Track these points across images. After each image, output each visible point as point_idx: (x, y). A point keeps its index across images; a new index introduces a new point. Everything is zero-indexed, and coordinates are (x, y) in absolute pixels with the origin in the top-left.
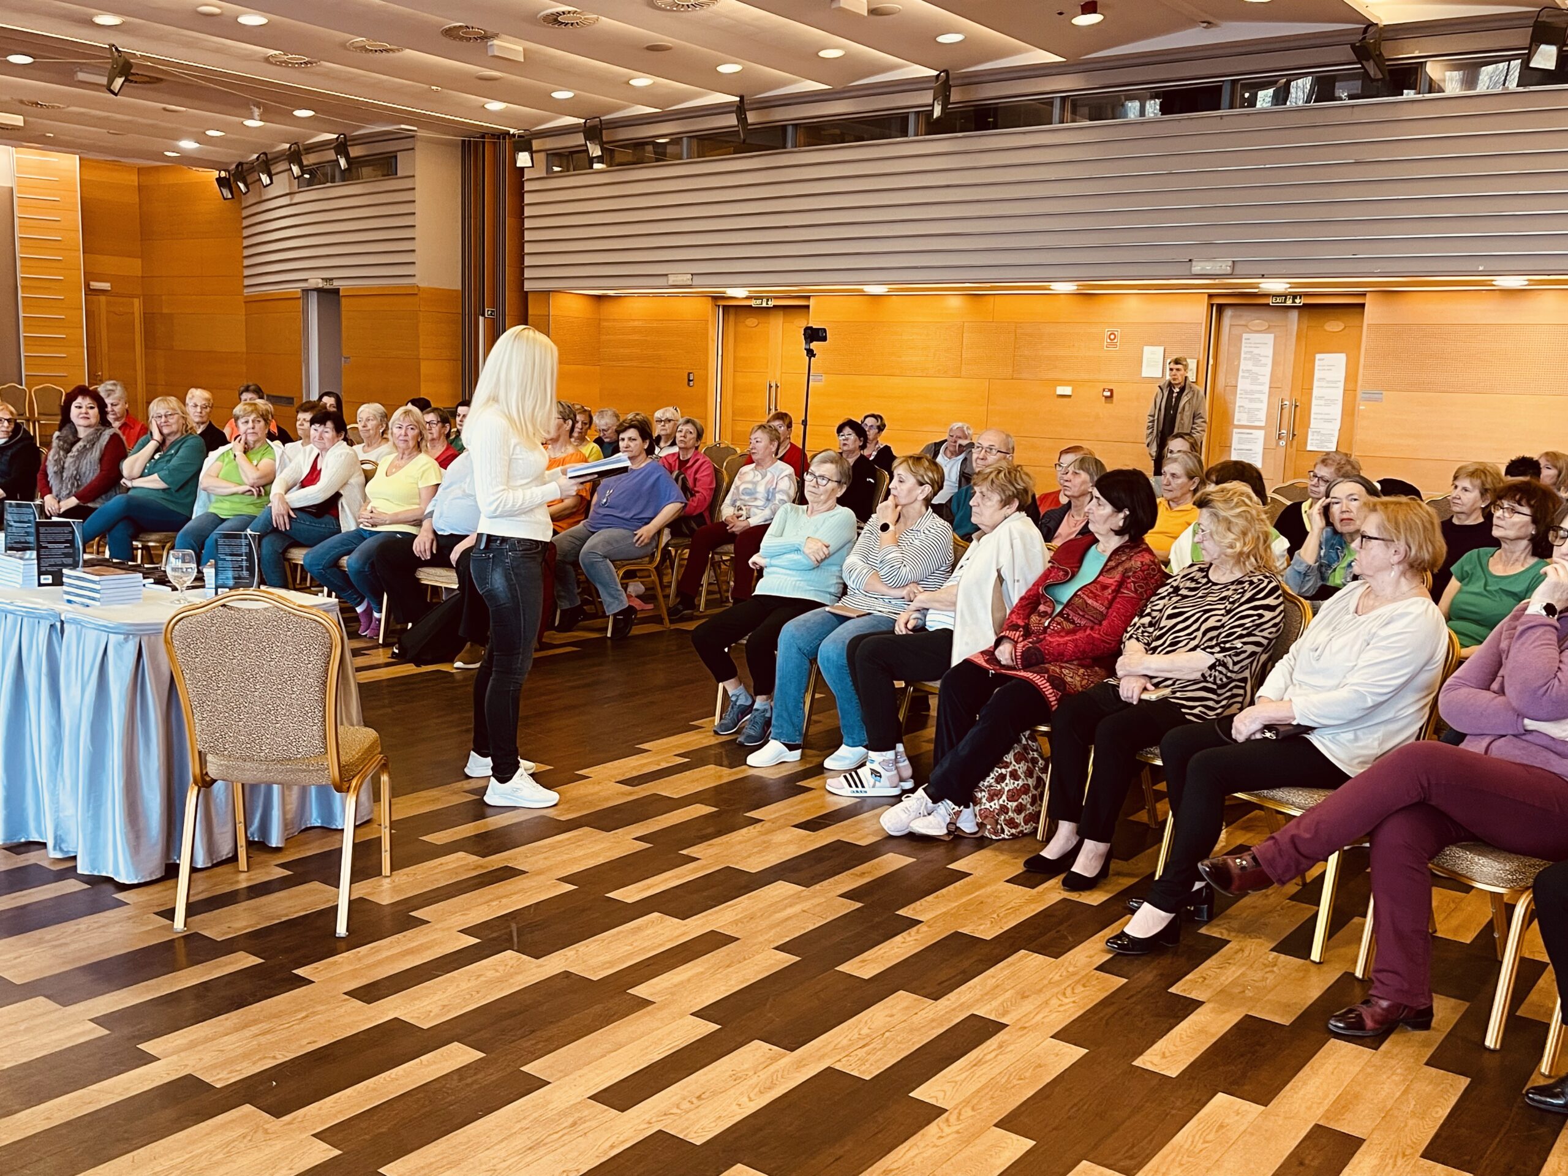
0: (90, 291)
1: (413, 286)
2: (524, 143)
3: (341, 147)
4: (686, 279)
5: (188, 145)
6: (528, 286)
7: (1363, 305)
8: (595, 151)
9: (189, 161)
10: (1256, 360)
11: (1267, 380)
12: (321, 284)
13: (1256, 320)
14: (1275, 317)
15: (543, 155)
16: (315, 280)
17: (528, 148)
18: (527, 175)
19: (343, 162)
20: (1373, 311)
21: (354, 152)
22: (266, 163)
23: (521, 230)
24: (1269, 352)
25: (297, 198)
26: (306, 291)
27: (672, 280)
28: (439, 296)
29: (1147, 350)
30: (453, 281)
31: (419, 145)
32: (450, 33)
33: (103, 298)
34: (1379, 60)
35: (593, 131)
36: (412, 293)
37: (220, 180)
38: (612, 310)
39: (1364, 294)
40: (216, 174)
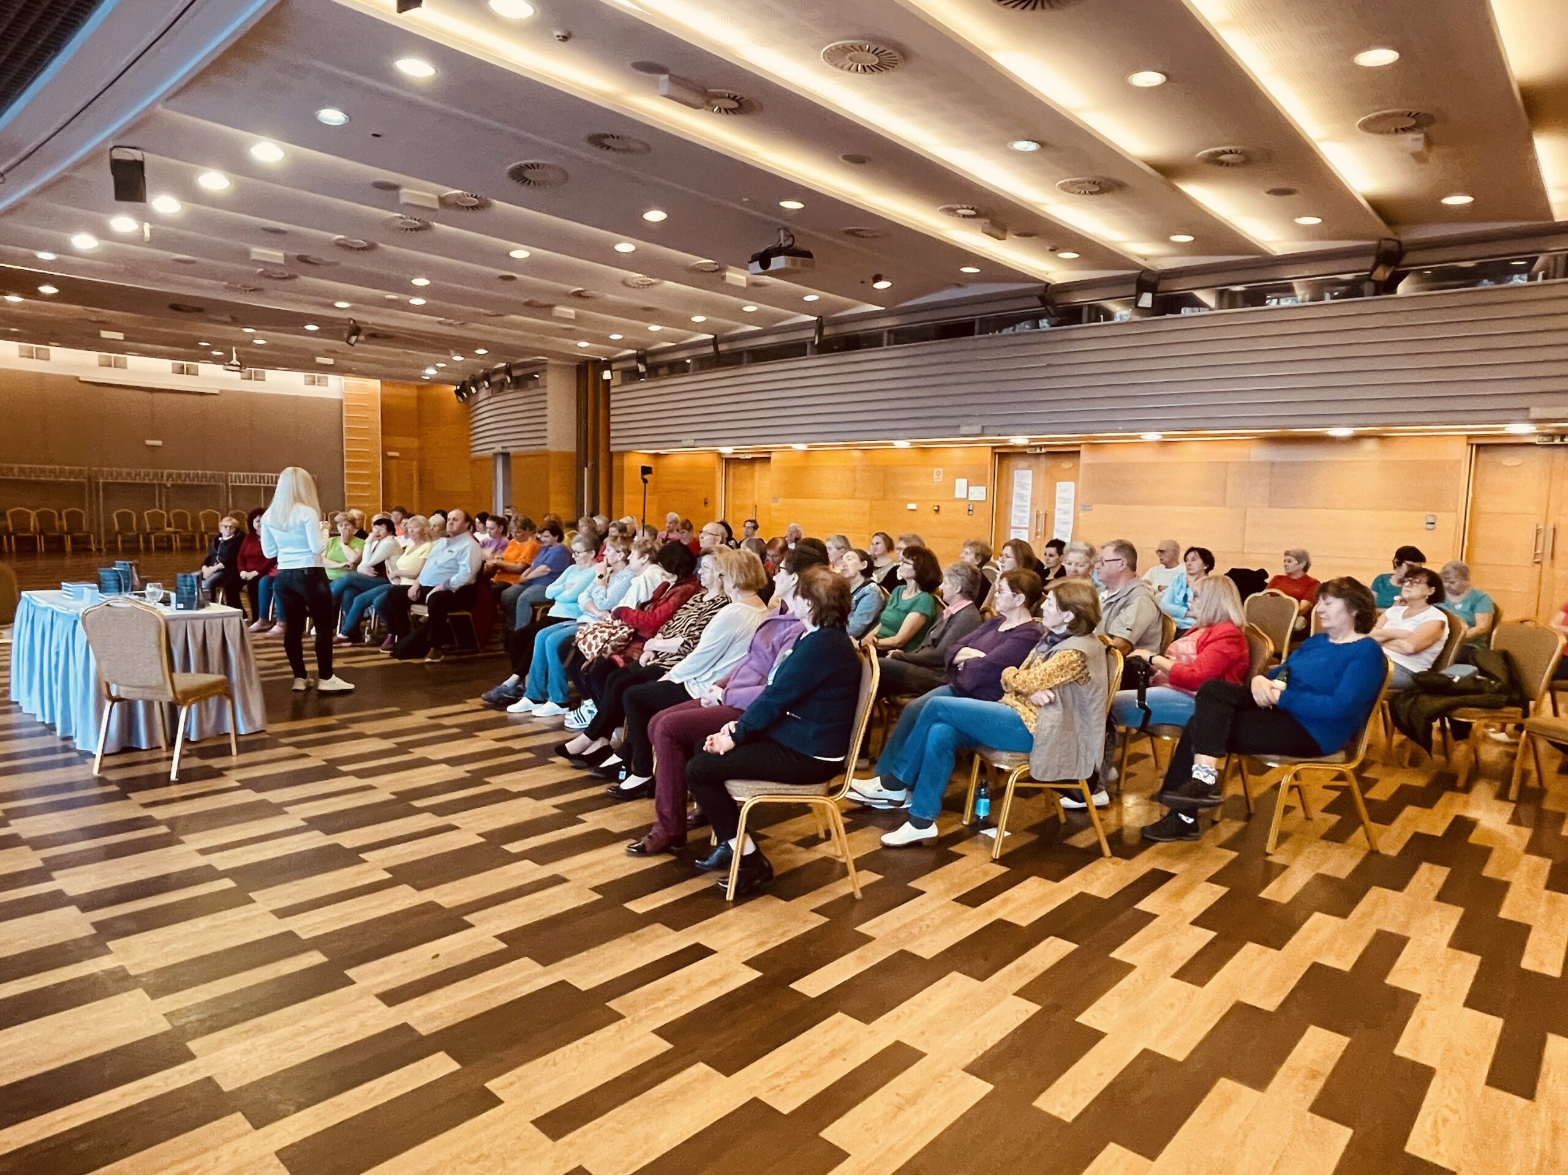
0: (386, 458)
1: (547, 451)
2: (607, 365)
3: (508, 370)
4: (691, 443)
5: (431, 372)
6: (612, 449)
7: (1079, 452)
8: (642, 368)
9: (435, 382)
10: (1022, 486)
11: (1029, 499)
12: (501, 450)
13: (1022, 463)
14: (1032, 461)
15: (619, 373)
16: (498, 448)
17: (609, 368)
18: (612, 384)
19: (509, 379)
20: (1086, 457)
21: (516, 373)
22: (475, 382)
23: (608, 416)
24: (1030, 482)
25: (492, 400)
26: (495, 455)
27: (685, 443)
28: (566, 456)
29: (958, 481)
30: (571, 447)
31: (548, 368)
32: (528, 304)
33: (394, 462)
34: (1053, 304)
35: (640, 358)
36: (546, 455)
37: (457, 392)
38: (665, 462)
39: (1079, 445)
40: (454, 388)
